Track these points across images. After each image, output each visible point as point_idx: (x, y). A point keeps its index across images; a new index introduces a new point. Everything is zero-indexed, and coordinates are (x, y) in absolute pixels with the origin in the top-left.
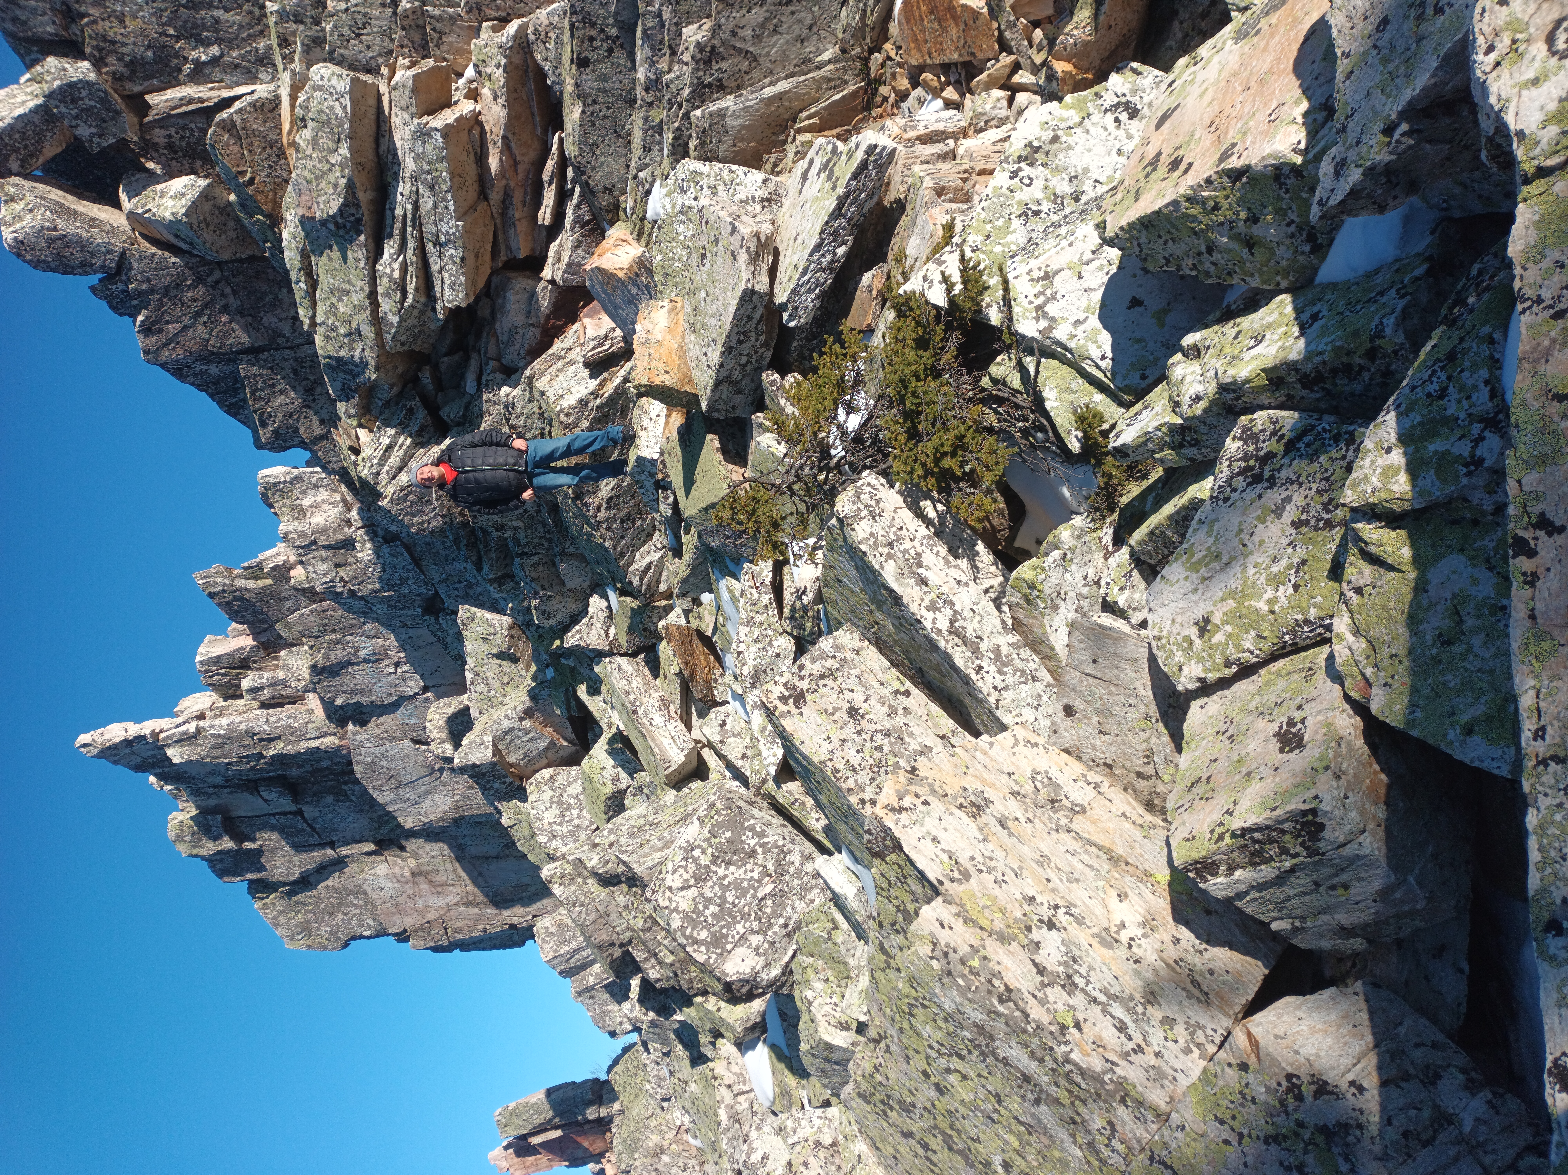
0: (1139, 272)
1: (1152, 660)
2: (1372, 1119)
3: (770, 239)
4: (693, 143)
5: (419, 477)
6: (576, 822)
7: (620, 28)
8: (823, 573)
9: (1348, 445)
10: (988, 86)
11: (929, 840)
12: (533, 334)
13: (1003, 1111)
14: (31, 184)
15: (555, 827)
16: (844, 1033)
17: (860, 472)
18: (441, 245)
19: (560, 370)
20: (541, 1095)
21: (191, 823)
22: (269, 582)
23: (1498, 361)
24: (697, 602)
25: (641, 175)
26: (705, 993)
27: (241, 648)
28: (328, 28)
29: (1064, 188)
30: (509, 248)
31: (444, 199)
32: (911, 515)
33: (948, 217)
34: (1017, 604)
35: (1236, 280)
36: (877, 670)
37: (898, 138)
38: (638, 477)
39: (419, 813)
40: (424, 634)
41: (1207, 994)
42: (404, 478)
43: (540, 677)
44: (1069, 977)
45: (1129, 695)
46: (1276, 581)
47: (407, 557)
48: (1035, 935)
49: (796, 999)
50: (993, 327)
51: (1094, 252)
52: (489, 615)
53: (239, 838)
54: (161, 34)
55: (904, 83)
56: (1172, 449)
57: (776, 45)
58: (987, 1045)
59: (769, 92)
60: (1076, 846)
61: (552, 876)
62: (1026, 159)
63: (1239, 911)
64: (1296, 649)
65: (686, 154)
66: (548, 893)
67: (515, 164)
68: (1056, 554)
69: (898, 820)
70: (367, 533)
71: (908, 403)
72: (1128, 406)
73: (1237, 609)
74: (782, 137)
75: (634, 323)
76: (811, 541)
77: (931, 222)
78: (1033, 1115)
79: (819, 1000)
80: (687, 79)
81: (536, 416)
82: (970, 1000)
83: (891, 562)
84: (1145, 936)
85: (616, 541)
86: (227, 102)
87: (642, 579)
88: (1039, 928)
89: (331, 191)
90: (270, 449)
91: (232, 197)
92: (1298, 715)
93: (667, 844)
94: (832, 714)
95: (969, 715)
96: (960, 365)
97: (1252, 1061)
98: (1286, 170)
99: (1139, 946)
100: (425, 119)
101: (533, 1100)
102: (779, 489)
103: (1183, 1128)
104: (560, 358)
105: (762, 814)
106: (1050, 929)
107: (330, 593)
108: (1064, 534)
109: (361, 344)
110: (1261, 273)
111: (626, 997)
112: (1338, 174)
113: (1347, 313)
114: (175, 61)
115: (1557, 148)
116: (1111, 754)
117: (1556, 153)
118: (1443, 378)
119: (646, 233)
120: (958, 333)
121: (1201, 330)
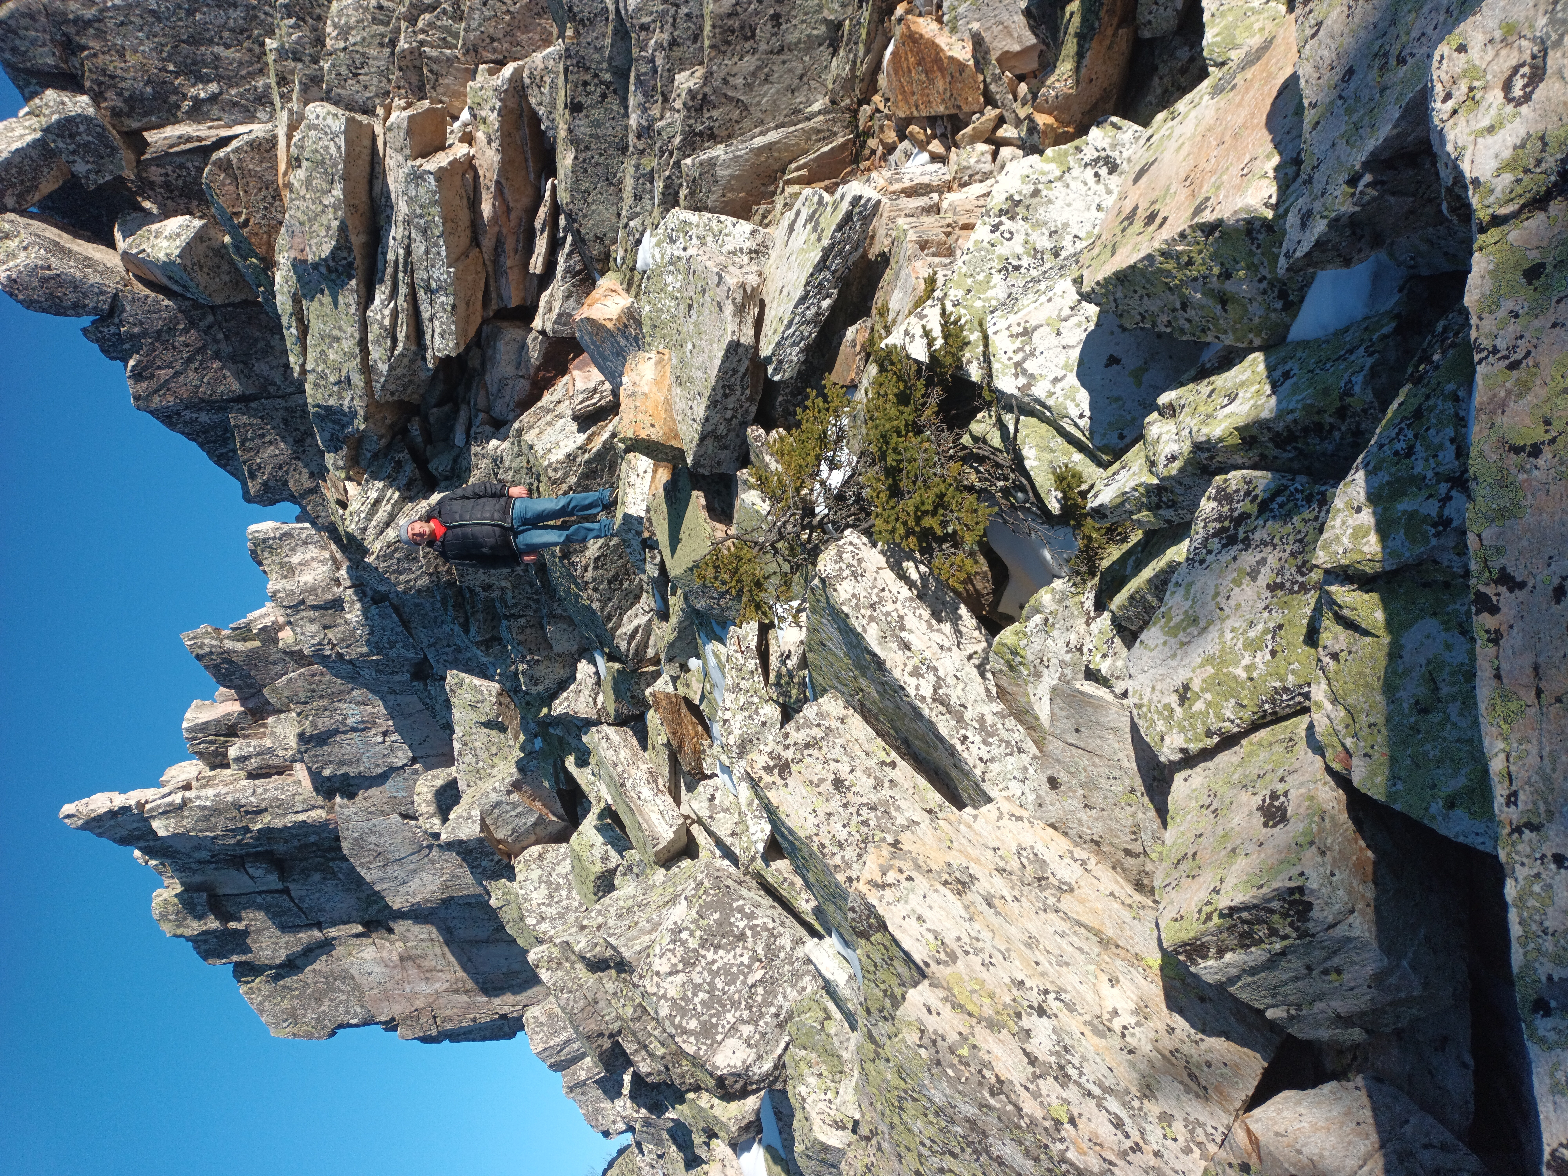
0: (1117, 330)
1: (1134, 729)
3: (756, 290)
4: (683, 192)
5: (410, 532)
6: (565, 903)
7: (614, 74)
8: (808, 636)
9: (1320, 506)
10: (973, 140)
11: (914, 919)
12: (523, 386)
14: (26, 221)
15: (543, 908)
16: (840, 1133)
17: (842, 531)
18: (432, 292)
19: (548, 424)
21: (176, 900)
22: (257, 644)
23: (1463, 419)
24: (685, 668)
25: (632, 224)
26: (697, 1089)
27: (228, 714)
28: (326, 66)
29: (1044, 242)
30: (500, 296)
31: (436, 245)
32: (893, 576)
33: (930, 271)
34: (1001, 671)
35: (1210, 338)
36: (862, 739)
37: (883, 191)
38: (625, 536)
39: (408, 893)
40: (412, 702)
41: (1205, 1088)
42: (391, 534)
43: (528, 748)
44: (1062, 1067)
45: (1113, 767)
46: (1254, 646)
47: (396, 618)
48: (1026, 1022)
49: (790, 1095)
50: (973, 384)
51: (1072, 309)
52: (477, 681)
53: (225, 917)
54: (160, 70)
55: (891, 136)
56: (1149, 510)
57: (766, 95)
58: (980, 1142)
59: (759, 141)
60: (1064, 927)
61: (539, 960)
62: (1007, 212)
63: (1234, 998)
64: (1277, 719)
65: (676, 203)
66: (535, 980)
67: (508, 210)
68: (1038, 619)
69: (882, 897)
70: (356, 593)
71: (889, 460)
72: (1106, 466)
73: (1216, 675)
74: (772, 188)
75: (621, 375)
76: (795, 604)
77: (913, 276)
79: (813, 1096)
80: (678, 127)
81: (524, 471)
82: (960, 1093)
83: (874, 625)
84: (1138, 1024)
85: (604, 603)
86: (225, 142)
87: (629, 644)
88: (1029, 1014)
89: (323, 233)
90: (259, 503)
91: (227, 239)
92: (1280, 788)
93: (655, 927)
94: (818, 786)
95: (956, 788)
96: (941, 422)
97: (1253, 1161)
98: (1257, 225)
99: (1133, 1035)
100: (419, 161)
102: (762, 547)
104: (549, 411)
105: (751, 894)
106: (1040, 1016)
107: (318, 657)
108: (1045, 597)
109: (350, 393)
110: (1235, 331)
111: (619, 1094)
112: (1304, 226)
113: (1318, 371)
114: (174, 98)
115: (1513, 195)
116: (1097, 829)
117: (1512, 200)
118: (1410, 436)
119: (636, 284)
120: (939, 389)
121: (1176, 388)
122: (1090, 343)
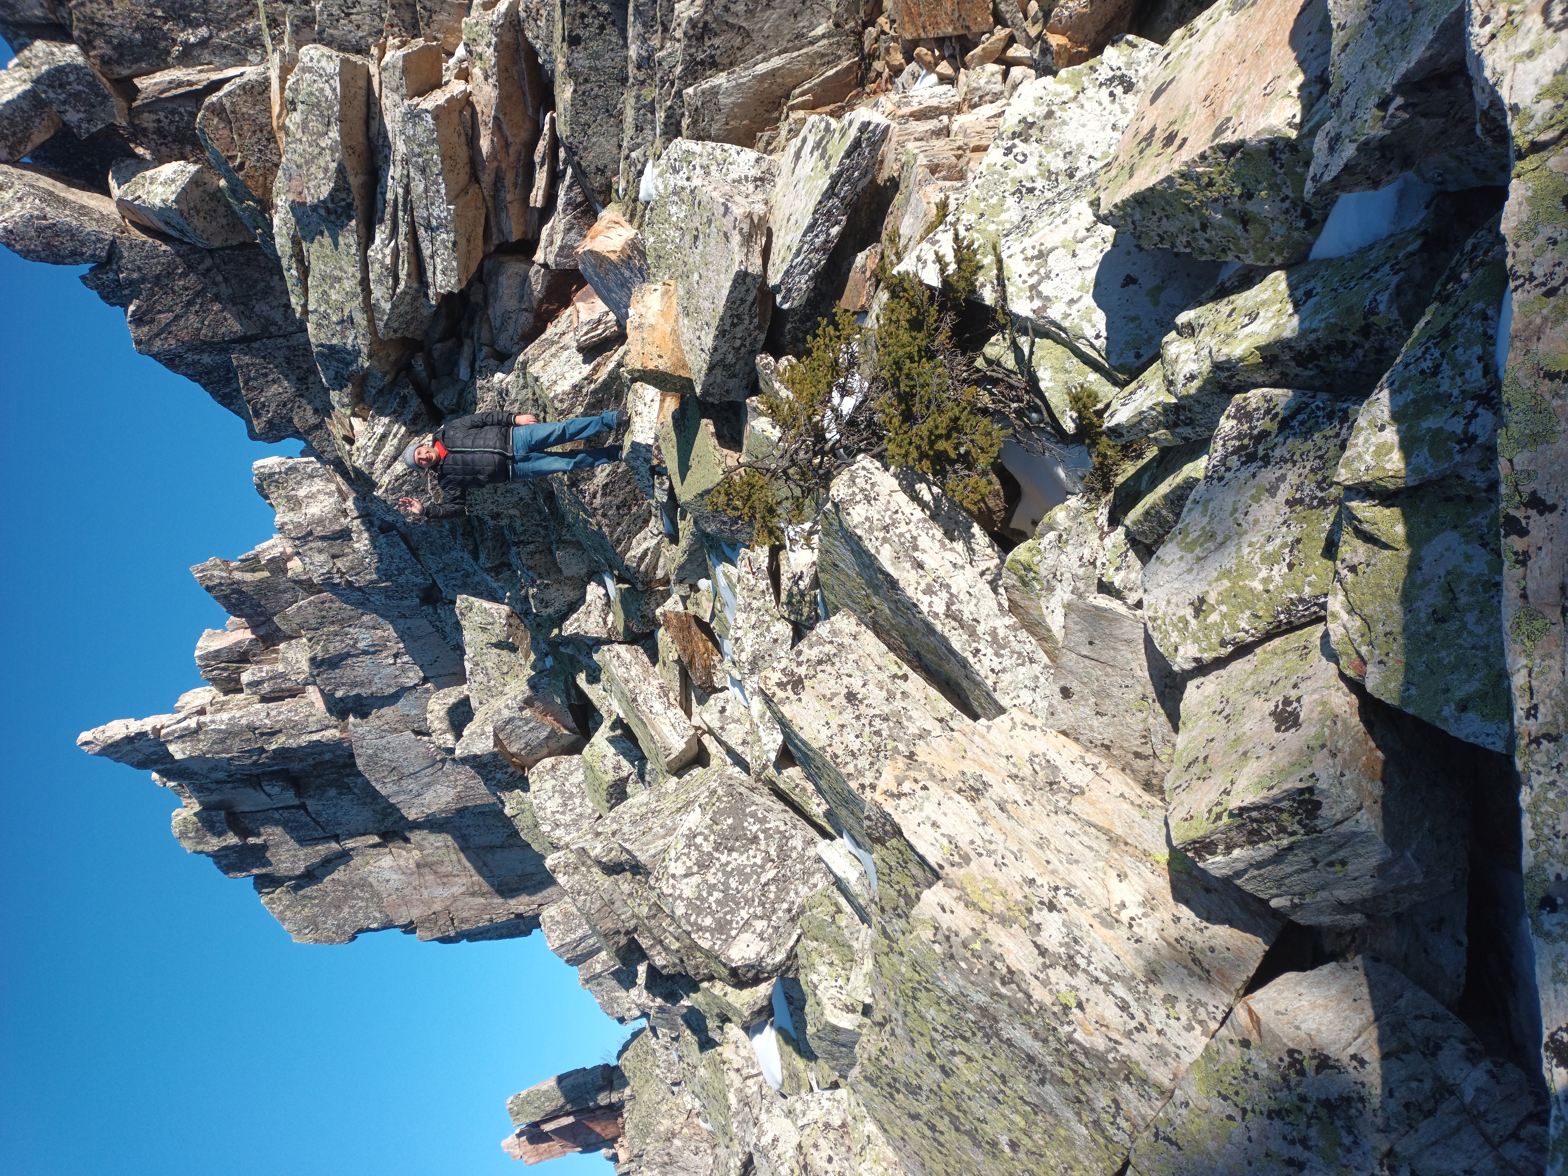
0: (1134, 250)
1: (1148, 641)
2: (1374, 1092)
3: (763, 219)
4: (685, 122)
6: (578, 810)
7: (612, 5)
8: (819, 558)
9: (1341, 423)
10: (983, 60)
11: (928, 825)
12: (526, 319)
13: (1008, 1092)
14: (20, 171)
15: (558, 816)
16: (850, 1016)
17: (855, 456)
18: (432, 230)
19: (553, 356)
20: (553, 1083)
21: (195, 819)
22: (266, 574)
23: (1491, 337)
24: (695, 588)
25: (633, 155)
26: (711, 978)
27: (240, 642)
28: (318, 7)
29: (1058, 164)
30: (501, 231)
31: (436, 183)
32: (906, 498)
33: (942, 195)
34: (1014, 586)
35: (1230, 257)
36: (875, 654)
37: (891, 115)
38: (633, 463)
39: (423, 805)
40: (422, 625)
41: (1208, 972)
43: (539, 666)
44: (1071, 957)
45: (1126, 676)
46: (1271, 560)
47: (404, 546)
48: (1036, 917)
49: (802, 982)
50: (987, 307)
51: (1088, 230)
52: (486, 604)
53: (244, 833)
54: (149, 16)
55: (898, 58)
56: (1167, 428)
57: (768, 20)
58: (991, 1027)
59: (762, 68)
60: (1075, 827)
61: (556, 866)
62: (1020, 135)
63: (1239, 889)
64: (1292, 628)
65: (678, 133)
66: (552, 882)
67: (507, 145)
68: (1052, 535)
69: (898, 806)
70: (363, 523)
71: (902, 386)
72: (1122, 385)
73: (1232, 588)
74: (776, 114)
75: (627, 306)
76: (807, 526)
77: (925, 201)
78: (1038, 1095)
79: (825, 984)
80: (679, 56)
81: (530, 402)
82: (972, 983)
83: (887, 546)
84: (1145, 915)
85: (613, 527)
86: (216, 85)
87: (639, 566)
88: (1040, 910)
89: (321, 175)
90: (264, 440)
91: (222, 183)
92: (1293, 694)
93: (670, 832)
94: (831, 700)
95: (967, 697)
96: (955, 346)
97: (1254, 1037)
98: (1281, 145)
99: (1140, 925)
100: (416, 100)
101: (544, 1087)
102: (774, 473)
103: (1187, 1104)
104: (553, 343)
105: (763, 800)
106: (1050, 911)
107: (328, 585)
108: (1060, 515)
109: (353, 332)
110: (1255, 250)
111: (633, 984)
112: (1332, 149)
113: (1341, 290)
114: (164, 44)
115: (1553, 122)
116: (1108, 734)
117: (1552, 126)
118: (1437, 354)
119: (639, 214)
120: (952, 313)
121: (1195, 307)
122: (1107, 264)
